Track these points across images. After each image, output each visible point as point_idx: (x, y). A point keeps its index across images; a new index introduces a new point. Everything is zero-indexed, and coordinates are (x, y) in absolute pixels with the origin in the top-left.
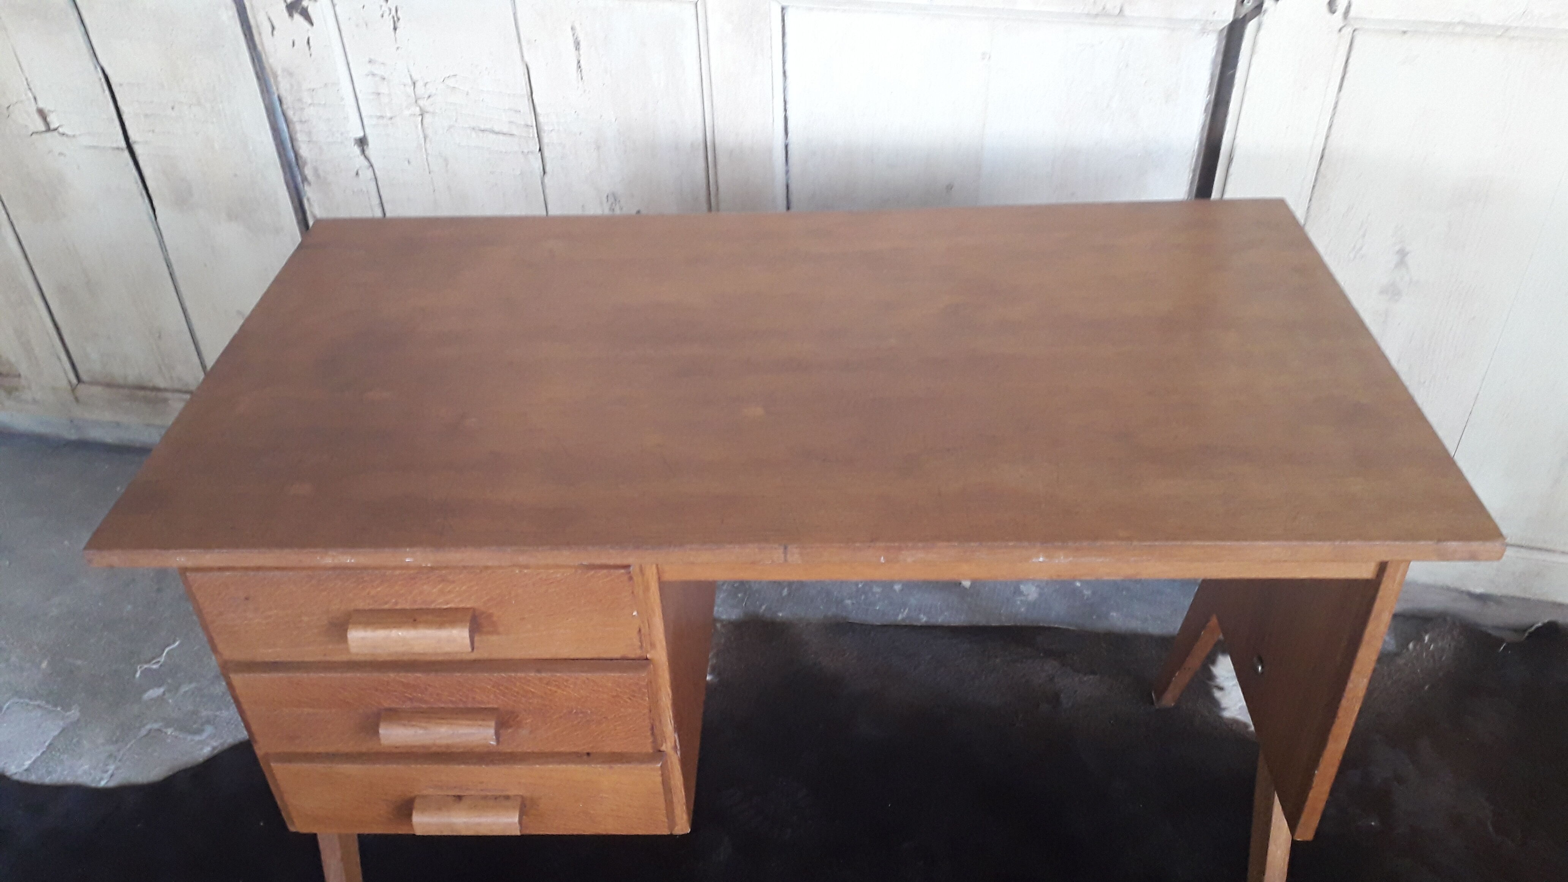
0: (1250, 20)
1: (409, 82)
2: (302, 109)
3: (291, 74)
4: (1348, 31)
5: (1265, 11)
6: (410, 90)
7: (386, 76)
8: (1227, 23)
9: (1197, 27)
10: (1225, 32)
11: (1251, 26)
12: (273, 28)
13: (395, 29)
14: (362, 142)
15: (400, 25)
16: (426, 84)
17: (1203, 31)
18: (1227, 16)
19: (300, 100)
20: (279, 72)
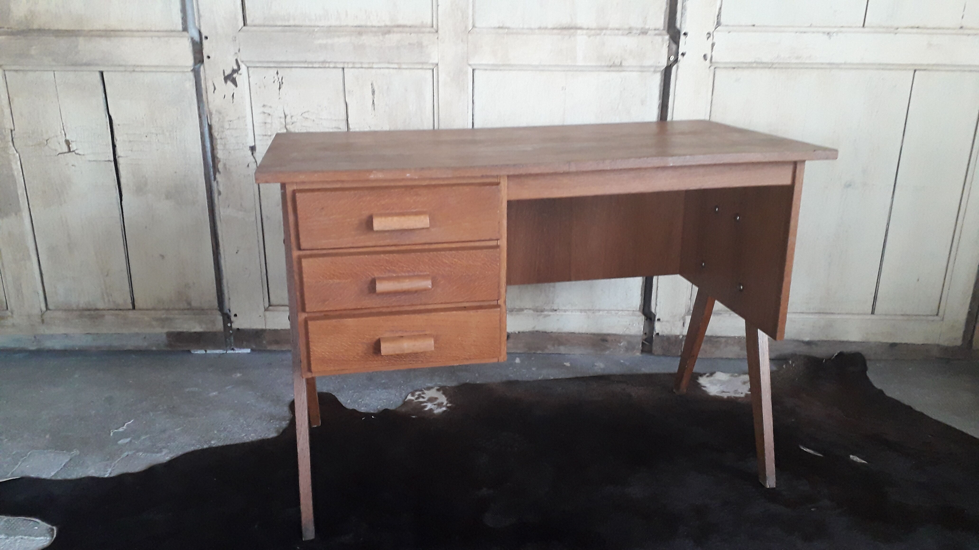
0: (673, 66)
1: (283, 116)
2: (223, 132)
3: (220, 113)
4: (712, 68)
5: (679, 61)
6: (283, 120)
7: (271, 113)
8: (664, 67)
9: (652, 69)
10: (664, 72)
11: (674, 68)
12: (215, 89)
13: (280, 88)
14: (253, 149)
15: (283, 87)
16: (292, 117)
17: (655, 72)
18: (664, 63)
19: (223, 127)
20: (214, 112)
